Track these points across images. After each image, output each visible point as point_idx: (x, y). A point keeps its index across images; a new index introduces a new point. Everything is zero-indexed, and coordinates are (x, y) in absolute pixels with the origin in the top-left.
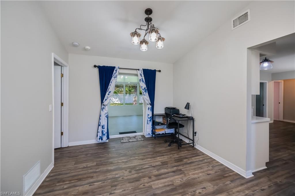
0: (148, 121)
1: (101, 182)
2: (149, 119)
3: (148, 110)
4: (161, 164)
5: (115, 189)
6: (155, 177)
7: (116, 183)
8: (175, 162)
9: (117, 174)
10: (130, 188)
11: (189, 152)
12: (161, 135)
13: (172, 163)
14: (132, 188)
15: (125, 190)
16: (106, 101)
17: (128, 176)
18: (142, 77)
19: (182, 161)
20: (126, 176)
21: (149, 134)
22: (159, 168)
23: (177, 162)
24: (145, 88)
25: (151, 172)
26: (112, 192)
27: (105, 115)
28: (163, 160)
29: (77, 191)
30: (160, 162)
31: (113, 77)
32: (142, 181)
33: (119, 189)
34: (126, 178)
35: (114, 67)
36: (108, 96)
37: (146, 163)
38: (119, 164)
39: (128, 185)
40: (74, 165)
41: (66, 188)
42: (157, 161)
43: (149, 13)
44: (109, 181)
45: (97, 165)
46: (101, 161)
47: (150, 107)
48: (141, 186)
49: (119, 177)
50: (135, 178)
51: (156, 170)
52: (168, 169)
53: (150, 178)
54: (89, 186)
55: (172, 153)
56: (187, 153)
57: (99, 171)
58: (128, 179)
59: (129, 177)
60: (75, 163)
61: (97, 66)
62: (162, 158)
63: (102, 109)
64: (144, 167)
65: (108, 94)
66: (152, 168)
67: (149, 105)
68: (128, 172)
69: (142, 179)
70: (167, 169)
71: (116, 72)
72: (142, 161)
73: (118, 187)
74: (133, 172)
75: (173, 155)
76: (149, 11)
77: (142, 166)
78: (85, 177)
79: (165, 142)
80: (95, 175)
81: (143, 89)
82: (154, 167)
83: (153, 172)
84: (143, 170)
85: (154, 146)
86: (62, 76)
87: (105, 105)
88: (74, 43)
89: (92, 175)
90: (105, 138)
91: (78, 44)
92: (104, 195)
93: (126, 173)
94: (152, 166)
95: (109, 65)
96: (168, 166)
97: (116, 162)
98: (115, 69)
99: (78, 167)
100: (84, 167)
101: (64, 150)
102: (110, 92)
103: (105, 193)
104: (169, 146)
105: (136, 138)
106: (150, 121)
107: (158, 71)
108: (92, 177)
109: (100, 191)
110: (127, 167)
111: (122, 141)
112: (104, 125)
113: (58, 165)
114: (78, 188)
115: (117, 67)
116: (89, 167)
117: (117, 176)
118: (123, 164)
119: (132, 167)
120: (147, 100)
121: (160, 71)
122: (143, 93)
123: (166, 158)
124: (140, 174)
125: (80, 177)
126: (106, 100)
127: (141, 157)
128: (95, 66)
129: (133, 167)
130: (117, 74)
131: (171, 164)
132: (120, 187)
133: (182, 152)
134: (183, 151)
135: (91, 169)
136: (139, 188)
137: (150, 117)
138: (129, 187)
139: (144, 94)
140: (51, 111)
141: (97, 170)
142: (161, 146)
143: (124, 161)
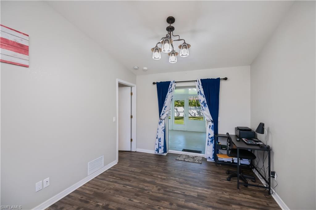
0: (208, 142)
1: (131, 187)
2: (210, 140)
3: (210, 128)
4: (197, 196)
5: (135, 198)
6: (178, 206)
7: (140, 194)
8: (217, 202)
9: (147, 186)
10: (146, 204)
11: (253, 200)
12: (226, 162)
13: (210, 202)
14: (147, 205)
15: (141, 203)
16: (163, 116)
17: (155, 192)
18: (200, 88)
19: (229, 205)
20: (152, 192)
21: (209, 157)
22: (190, 200)
23: (220, 204)
24: (203, 102)
25: (177, 200)
26: (132, 199)
27: (163, 129)
28: (204, 193)
29: (114, 186)
30: (196, 194)
31: (169, 92)
32: (162, 203)
33: (138, 200)
34: (151, 193)
35: (170, 82)
36: (164, 110)
37: (181, 187)
38: (157, 178)
39: (148, 200)
40: (128, 167)
41: (111, 181)
42: (195, 191)
43: (170, 22)
44: (137, 189)
45: (141, 173)
46: (146, 170)
47: (212, 124)
48: (157, 207)
49: (146, 190)
50: (158, 197)
51: (184, 200)
52: (200, 206)
53: (171, 204)
54: (123, 186)
55: (223, 190)
56: (248, 199)
57: (138, 178)
58: (152, 195)
59: (154, 194)
60: (129, 166)
61: (156, 83)
62: (203, 190)
63: (160, 123)
64: (175, 191)
65: (165, 109)
66: (183, 196)
67: (211, 122)
68: (157, 189)
69: (162, 201)
70: (198, 205)
71: (171, 87)
72: (179, 184)
73: (139, 198)
74: (162, 191)
75: (223, 193)
76: (171, 20)
77: (174, 189)
78: (126, 179)
79: (226, 173)
80: (133, 180)
81: (202, 102)
82: (186, 195)
83: (179, 200)
84: (171, 194)
85: (207, 173)
86: (132, 94)
87: (162, 119)
88: (135, 67)
89: (131, 179)
90: (161, 151)
91: (137, 68)
92: (125, 198)
93: (155, 189)
94: (185, 194)
95: (165, 81)
96: (202, 202)
97: (156, 176)
98: (171, 84)
99: (128, 170)
100: (132, 171)
101: (132, 153)
102: (166, 107)
103: (127, 197)
104: (228, 180)
105: (195, 158)
106: (210, 142)
107: (223, 79)
108: (130, 181)
109: (126, 193)
110: (160, 184)
111: (178, 158)
112: (160, 138)
113: (120, 163)
114: (116, 184)
115: (172, 81)
116: (135, 172)
117: (146, 188)
118: (160, 180)
119: (164, 186)
120: (207, 116)
121: (226, 79)
122: (202, 107)
123: (209, 193)
124: (166, 196)
125: (124, 177)
126: (163, 114)
127: (181, 180)
128: (154, 83)
129: (166, 186)
130: (172, 88)
131: (208, 201)
132: (140, 198)
133: (240, 195)
134: (244, 194)
135: (134, 174)
136: (154, 208)
137: (211, 138)
138: (147, 202)
139: (203, 109)
140: (115, 122)
141: (137, 177)
142: (216, 176)
143: (163, 177)
